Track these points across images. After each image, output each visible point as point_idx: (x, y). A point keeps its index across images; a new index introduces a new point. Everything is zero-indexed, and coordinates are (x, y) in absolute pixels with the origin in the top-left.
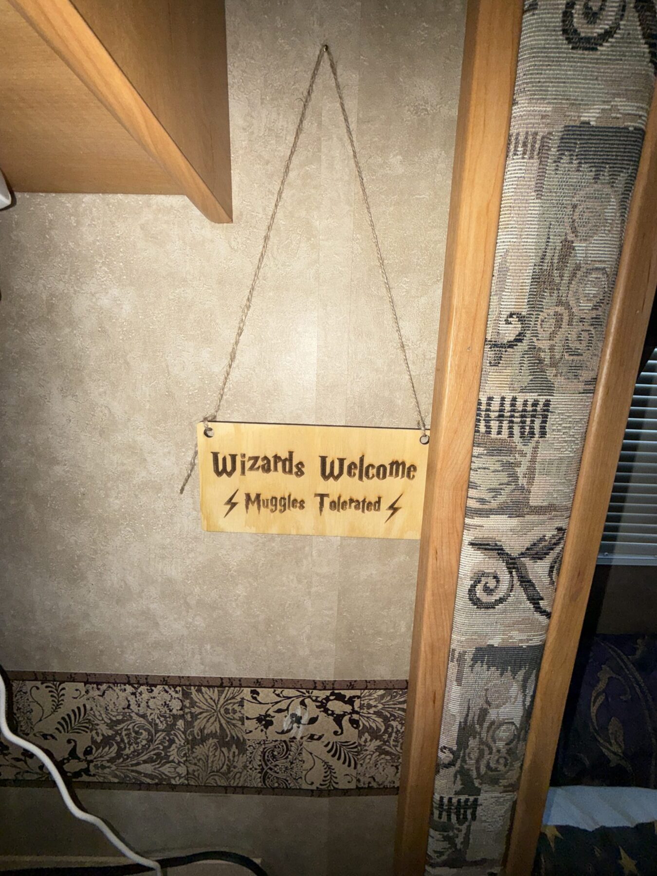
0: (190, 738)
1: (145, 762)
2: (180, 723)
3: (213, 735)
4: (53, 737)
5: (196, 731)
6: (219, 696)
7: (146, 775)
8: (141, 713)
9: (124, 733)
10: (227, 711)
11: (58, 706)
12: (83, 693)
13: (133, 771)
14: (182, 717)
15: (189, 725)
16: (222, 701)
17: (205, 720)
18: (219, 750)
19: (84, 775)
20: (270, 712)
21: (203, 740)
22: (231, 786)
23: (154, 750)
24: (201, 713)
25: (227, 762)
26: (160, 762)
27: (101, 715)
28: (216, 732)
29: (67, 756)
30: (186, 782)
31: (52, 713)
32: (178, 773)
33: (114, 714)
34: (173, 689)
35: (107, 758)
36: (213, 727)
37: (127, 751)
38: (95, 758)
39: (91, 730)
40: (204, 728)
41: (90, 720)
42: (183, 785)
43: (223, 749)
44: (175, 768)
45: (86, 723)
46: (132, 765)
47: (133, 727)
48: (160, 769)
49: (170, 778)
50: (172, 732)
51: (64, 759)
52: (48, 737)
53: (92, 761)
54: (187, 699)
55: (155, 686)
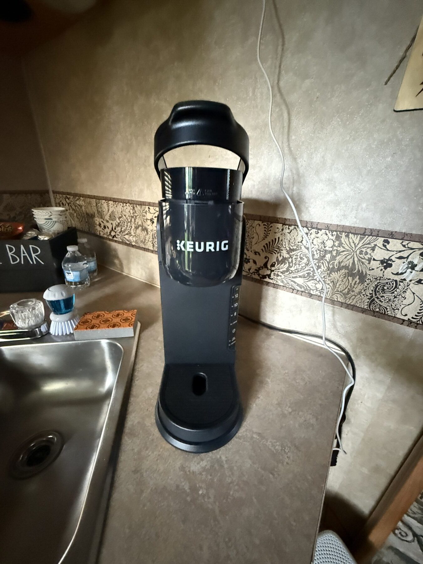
0: (331, 267)
1: (300, 277)
2: (328, 256)
3: (346, 267)
4: (259, 254)
5: (336, 262)
6: (360, 241)
7: (298, 285)
8: (307, 246)
9: (294, 257)
10: (361, 252)
11: (266, 236)
12: (280, 230)
13: (292, 281)
14: (331, 252)
15: (333, 258)
16: (360, 245)
17: (345, 256)
18: (346, 278)
19: (267, 278)
20: (393, 258)
21: (339, 269)
22: (346, 303)
23: (307, 270)
24: (343, 251)
25: (349, 287)
26: (308, 278)
27: (285, 245)
28: (349, 265)
29: (262, 265)
30: (319, 294)
31: (262, 240)
32: (316, 287)
33: (292, 245)
34: (331, 233)
35: (281, 270)
36: (348, 262)
37: (292, 269)
38: (275, 269)
39: (278, 253)
40: (342, 262)
41: (279, 247)
42: (316, 295)
43: (349, 278)
44: (316, 284)
45: (277, 248)
46: (293, 277)
47: (300, 254)
48: (307, 283)
49: (311, 289)
50: (321, 261)
51: (261, 267)
52: (257, 253)
53: (273, 271)
54: (338, 240)
55: (321, 230)
